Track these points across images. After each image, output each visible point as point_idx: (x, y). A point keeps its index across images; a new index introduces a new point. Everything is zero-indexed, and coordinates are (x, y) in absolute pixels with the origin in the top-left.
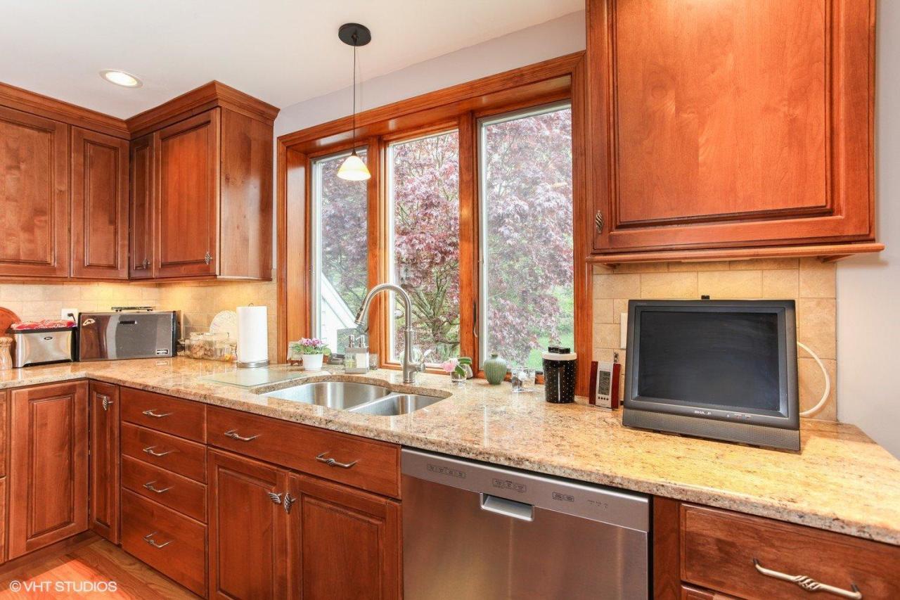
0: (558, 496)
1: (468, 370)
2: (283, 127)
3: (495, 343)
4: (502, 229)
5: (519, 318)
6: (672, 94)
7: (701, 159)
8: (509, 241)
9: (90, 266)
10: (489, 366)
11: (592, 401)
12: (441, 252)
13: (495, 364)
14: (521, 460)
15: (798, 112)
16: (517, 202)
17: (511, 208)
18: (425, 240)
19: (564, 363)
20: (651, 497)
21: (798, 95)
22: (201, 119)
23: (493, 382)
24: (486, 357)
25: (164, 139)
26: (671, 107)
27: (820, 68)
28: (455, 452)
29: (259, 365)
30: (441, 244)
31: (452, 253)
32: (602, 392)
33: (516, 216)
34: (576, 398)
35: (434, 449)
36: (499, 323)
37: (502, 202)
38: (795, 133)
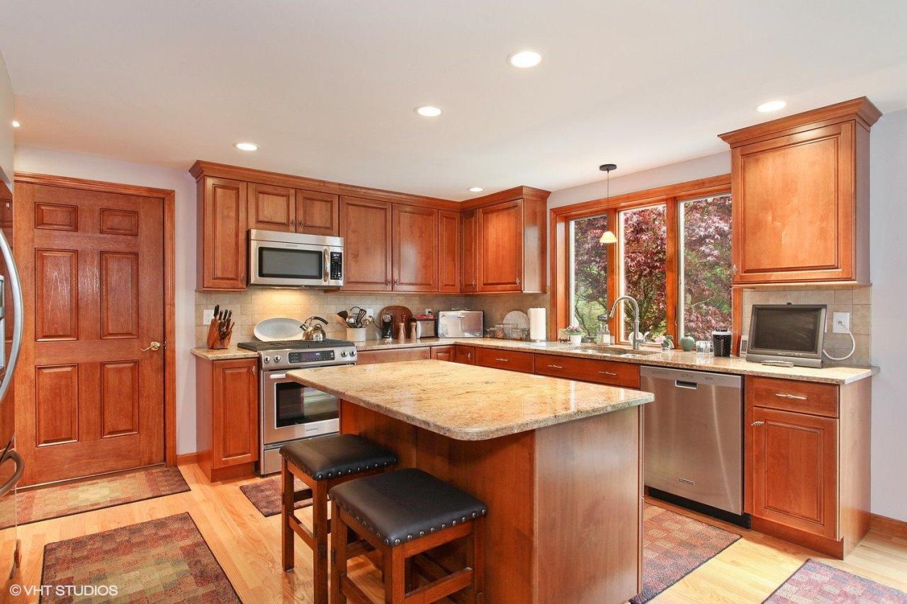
0: (707, 378)
1: (671, 344)
2: (552, 204)
3: (688, 329)
4: (703, 248)
5: (723, 322)
6: (770, 212)
7: (783, 242)
8: (709, 258)
9: (446, 285)
10: (684, 341)
11: (738, 355)
12: (649, 267)
13: (687, 340)
14: (692, 366)
15: (824, 225)
16: (717, 225)
17: (711, 230)
18: (636, 258)
19: (724, 337)
20: (743, 376)
21: (824, 218)
22: (511, 204)
23: (686, 350)
24: (682, 336)
25: (485, 213)
26: (770, 218)
27: (833, 207)
28: (665, 365)
29: (541, 341)
30: (649, 261)
31: (659, 268)
32: (743, 350)
33: (717, 236)
34: (731, 355)
35: (655, 364)
36: (701, 325)
37: (704, 224)
38: (823, 233)
